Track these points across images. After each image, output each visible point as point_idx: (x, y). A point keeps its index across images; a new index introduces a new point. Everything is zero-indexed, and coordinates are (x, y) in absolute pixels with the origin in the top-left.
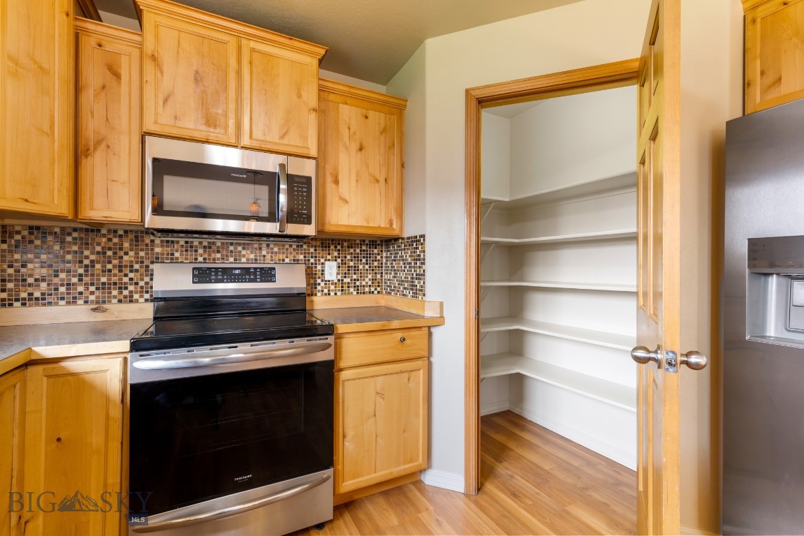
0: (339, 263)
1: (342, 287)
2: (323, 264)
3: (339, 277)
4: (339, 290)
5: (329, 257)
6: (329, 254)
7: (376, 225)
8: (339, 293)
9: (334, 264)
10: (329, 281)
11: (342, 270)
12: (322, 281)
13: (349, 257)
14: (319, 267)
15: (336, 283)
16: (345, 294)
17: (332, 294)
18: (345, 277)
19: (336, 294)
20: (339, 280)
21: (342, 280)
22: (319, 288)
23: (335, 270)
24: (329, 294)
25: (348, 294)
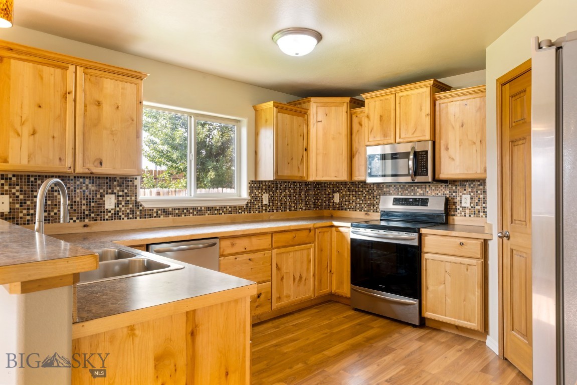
0: (472, 196)
1: (474, 212)
2: (461, 196)
3: (472, 205)
4: (472, 214)
5: (465, 192)
6: (465, 190)
7: (474, 172)
8: (472, 216)
9: (468, 196)
10: (465, 207)
11: (474, 201)
12: (461, 207)
13: (479, 192)
14: (458, 198)
15: (470, 209)
16: (477, 216)
17: (467, 215)
18: (477, 205)
19: (470, 216)
20: (472, 207)
21: (475, 207)
22: (458, 211)
23: (469, 201)
24: (465, 216)
25: (479, 217)
